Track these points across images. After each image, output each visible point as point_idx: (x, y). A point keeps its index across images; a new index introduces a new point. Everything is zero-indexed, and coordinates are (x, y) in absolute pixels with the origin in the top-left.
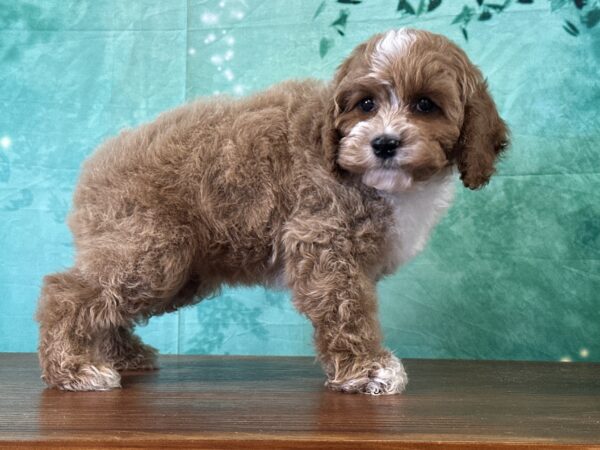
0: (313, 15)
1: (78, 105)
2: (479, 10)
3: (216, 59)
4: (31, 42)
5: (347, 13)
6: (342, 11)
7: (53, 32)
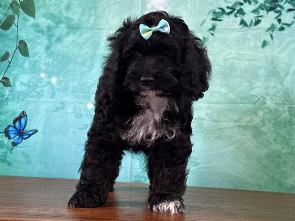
0: (199, 26)
1: (88, 64)
2: (279, 26)
4: (67, 34)
5: (215, 25)
6: (213, 24)
7: (78, 30)
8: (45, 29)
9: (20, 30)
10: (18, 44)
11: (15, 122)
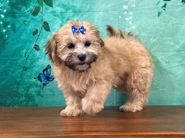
0: (156, 5)
3: (127, 19)
6: (165, 3)
8: (59, 14)
9: (44, 15)
10: (43, 24)
11: (44, 71)
